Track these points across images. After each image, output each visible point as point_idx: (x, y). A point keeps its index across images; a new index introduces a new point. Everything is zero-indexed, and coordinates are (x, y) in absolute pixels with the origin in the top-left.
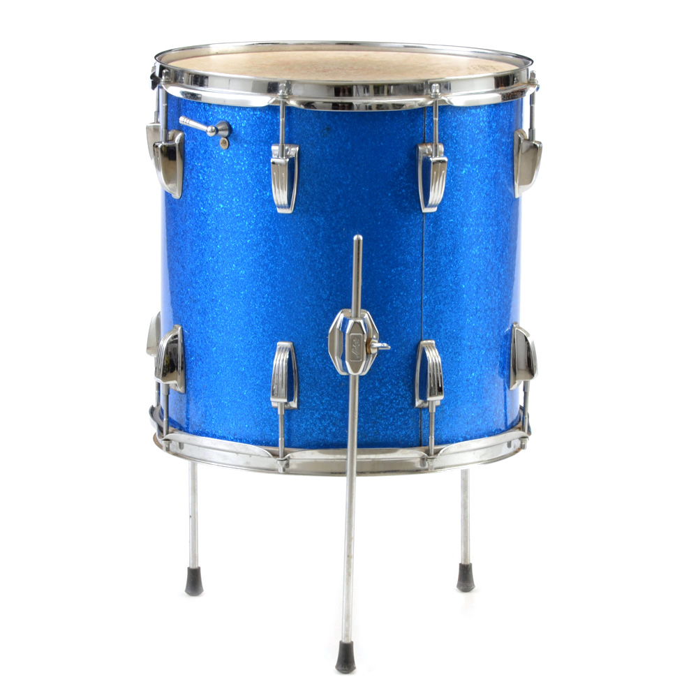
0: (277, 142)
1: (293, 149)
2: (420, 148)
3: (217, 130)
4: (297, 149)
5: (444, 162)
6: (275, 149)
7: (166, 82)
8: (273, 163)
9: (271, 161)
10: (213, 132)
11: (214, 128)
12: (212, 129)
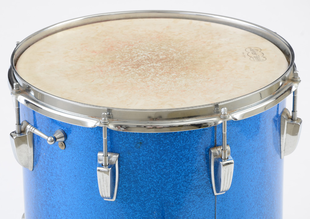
0: (102, 151)
1: (114, 156)
2: (212, 151)
3: (55, 139)
4: (118, 156)
5: (231, 163)
6: (100, 155)
7: (17, 92)
8: (99, 170)
9: (97, 169)
10: (52, 141)
11: (52, 138)
12: (51, 140)
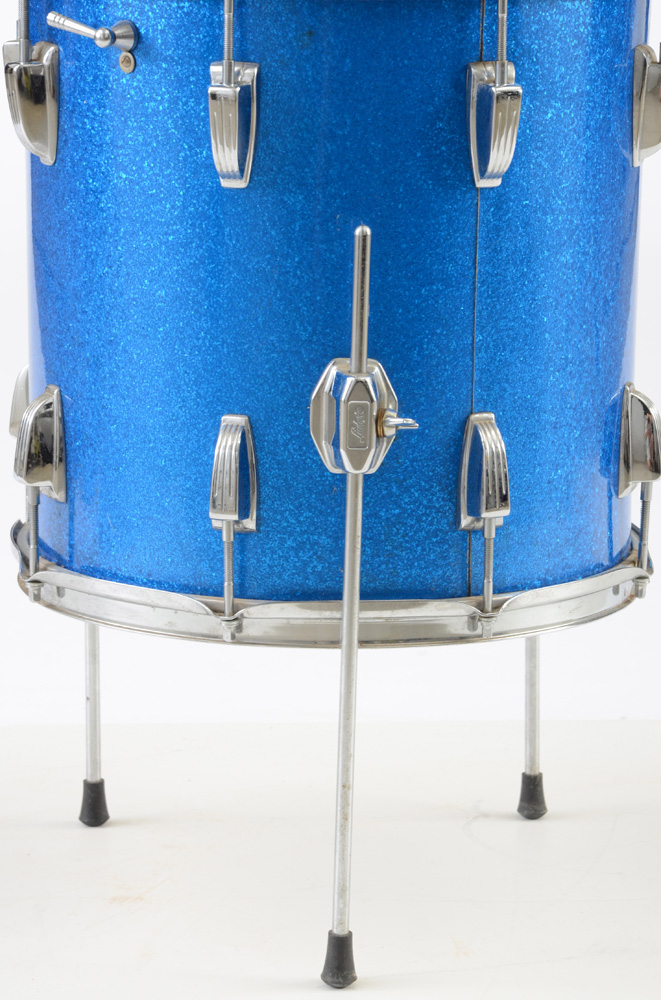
0: (219, 58)
1: (248, 71)
2: (473, 70)
3: (113, 37)
4: (256, 70)
5: (514, 95)
6: (216, 70)
8: (213, 95)
9: (209, 92)
10: (106, 39)
11: (107, 32)
12: (104, 35)
